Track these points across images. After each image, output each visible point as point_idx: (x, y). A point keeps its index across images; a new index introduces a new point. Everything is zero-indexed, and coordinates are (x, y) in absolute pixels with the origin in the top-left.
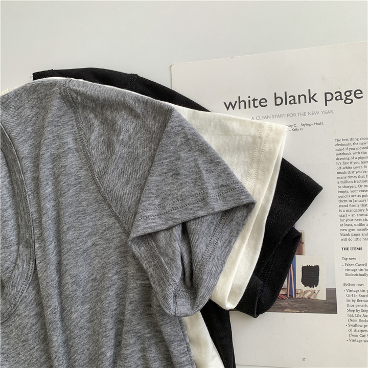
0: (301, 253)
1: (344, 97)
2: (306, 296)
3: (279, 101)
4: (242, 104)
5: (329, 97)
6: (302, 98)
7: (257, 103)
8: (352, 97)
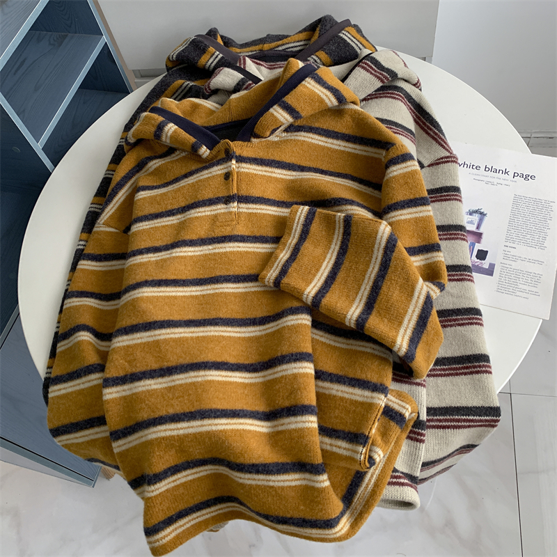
0: (479, 242)
1: (524, 177)
2: (476, 264)
3: (487, 169)
4: (466, 166)
5: (516, 175)
6: (501, 172)
7: (474, 167)
8: (529, 178)
